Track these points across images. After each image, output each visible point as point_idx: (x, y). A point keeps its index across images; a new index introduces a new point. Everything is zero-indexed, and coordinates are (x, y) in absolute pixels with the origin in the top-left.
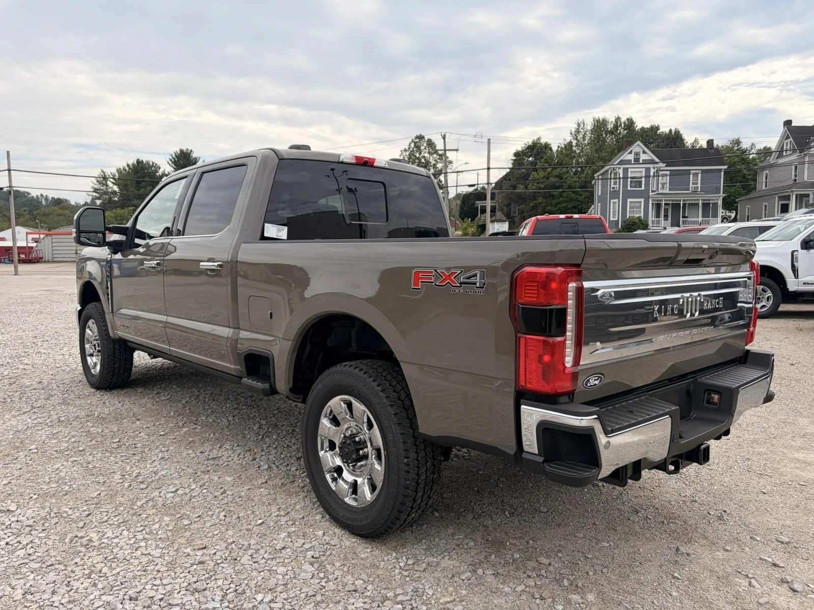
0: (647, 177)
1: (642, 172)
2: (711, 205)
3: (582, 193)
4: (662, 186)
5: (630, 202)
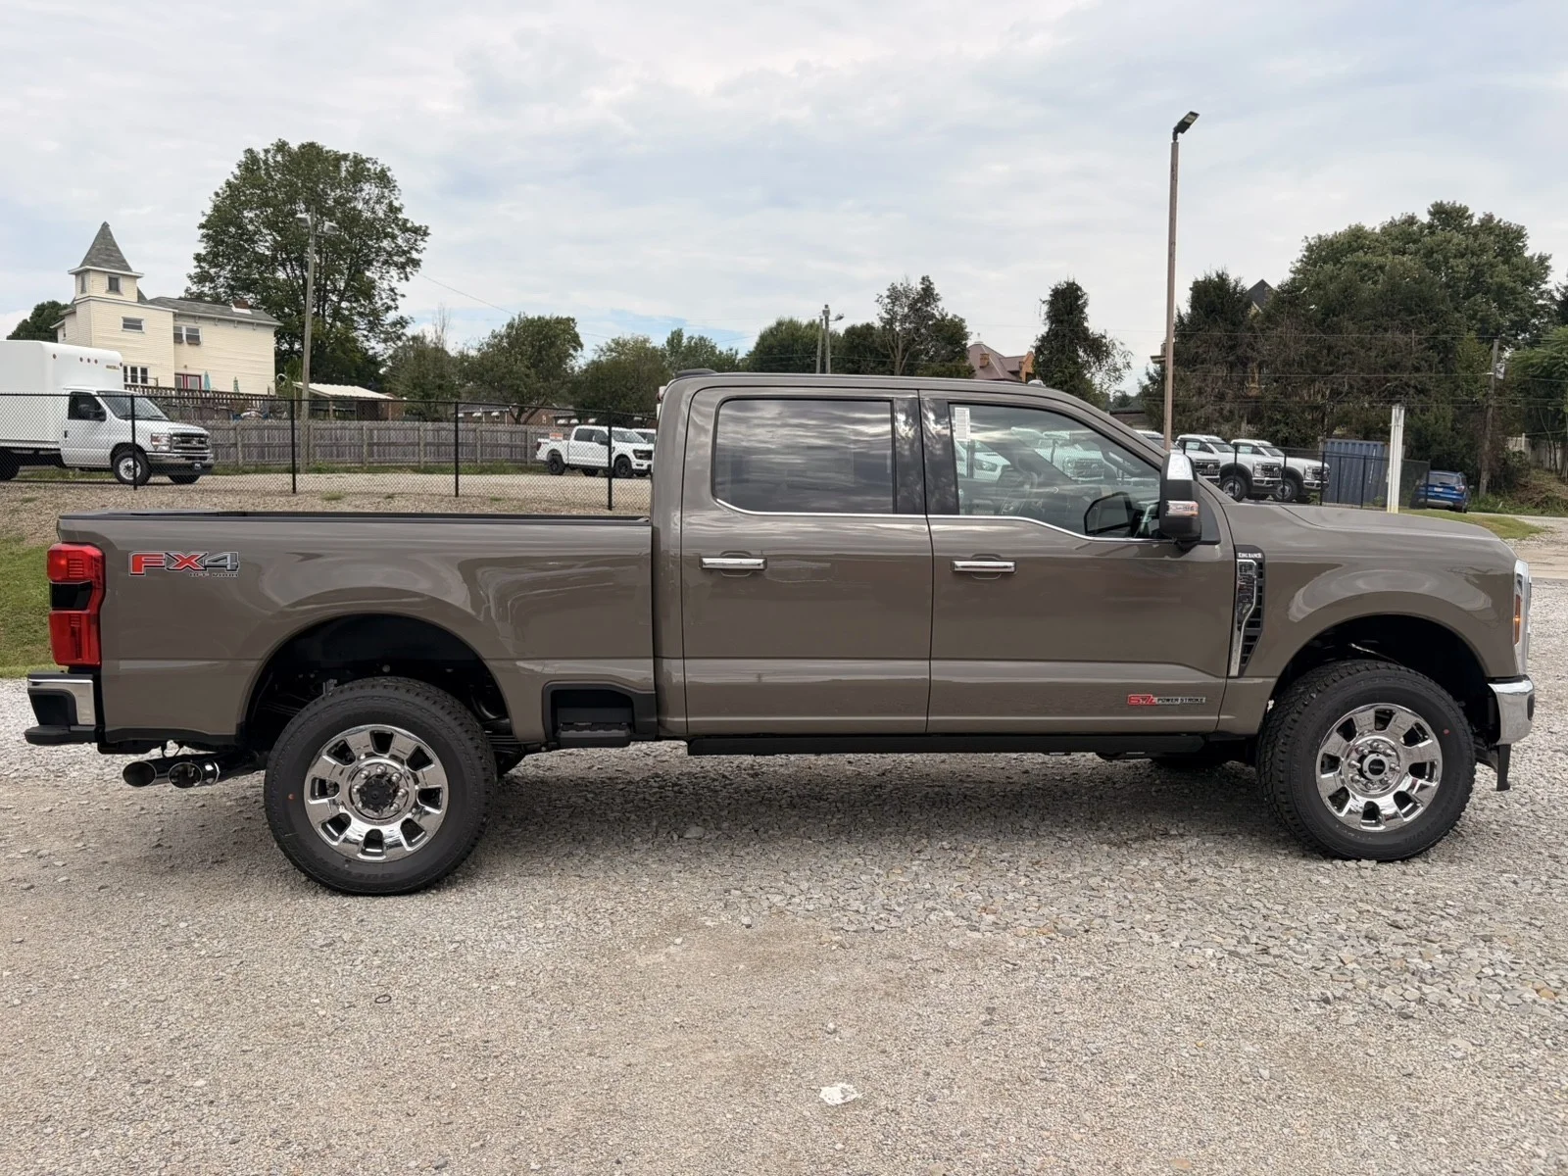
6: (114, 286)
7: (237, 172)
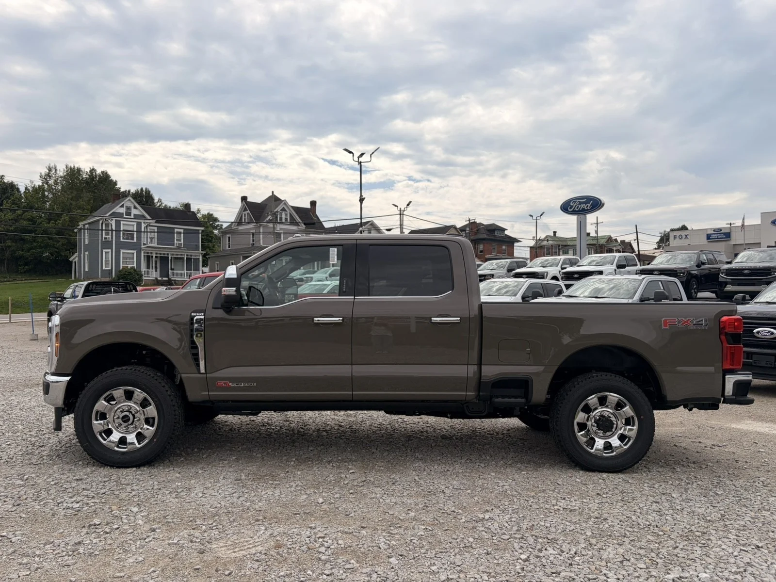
0: (139, 231)
1: (133, 225)
2: (192, 260)
3: (59, 240)
4: (150, 240)
5: (123, 253)
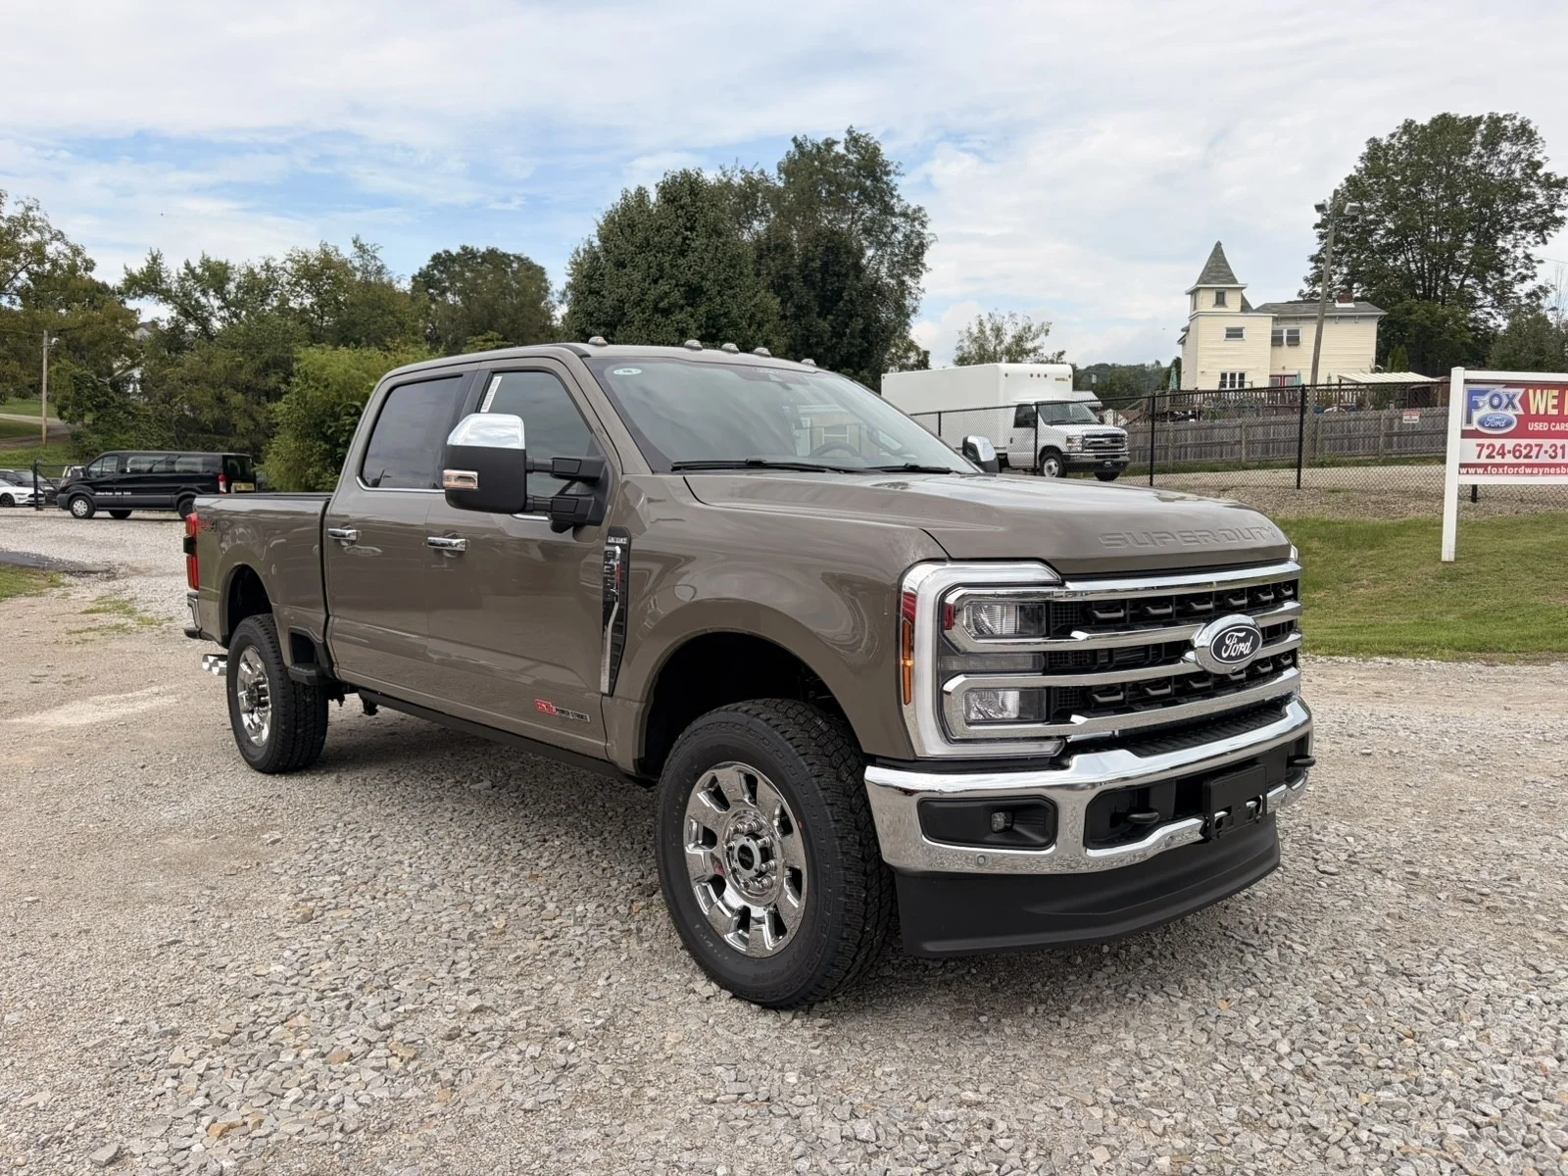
6: (1220, 300)
7: (1361, 165)
